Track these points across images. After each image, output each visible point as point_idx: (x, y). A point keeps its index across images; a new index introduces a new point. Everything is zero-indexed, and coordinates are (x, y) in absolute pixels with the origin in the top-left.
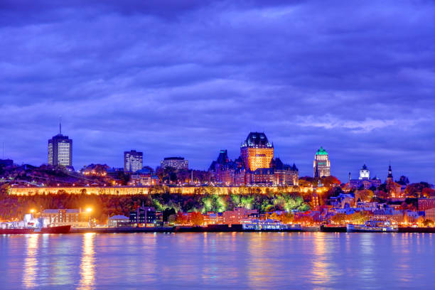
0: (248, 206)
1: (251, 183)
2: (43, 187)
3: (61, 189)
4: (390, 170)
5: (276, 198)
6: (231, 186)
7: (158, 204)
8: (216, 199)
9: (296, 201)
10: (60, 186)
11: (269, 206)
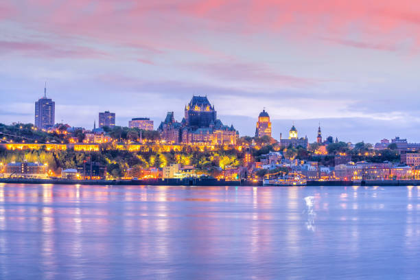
0: (187, 162)
1: (192, 141)
2: (11, 143)
3: (26, 145)
4: (319, 131)
5: (213, 155)
6: (174, 144)
7: (107, 159)
8: (158, 156)
9: (230, 158)
10: (25, 143)
11: (206, 162)
